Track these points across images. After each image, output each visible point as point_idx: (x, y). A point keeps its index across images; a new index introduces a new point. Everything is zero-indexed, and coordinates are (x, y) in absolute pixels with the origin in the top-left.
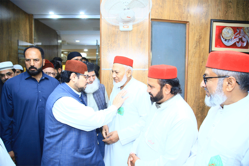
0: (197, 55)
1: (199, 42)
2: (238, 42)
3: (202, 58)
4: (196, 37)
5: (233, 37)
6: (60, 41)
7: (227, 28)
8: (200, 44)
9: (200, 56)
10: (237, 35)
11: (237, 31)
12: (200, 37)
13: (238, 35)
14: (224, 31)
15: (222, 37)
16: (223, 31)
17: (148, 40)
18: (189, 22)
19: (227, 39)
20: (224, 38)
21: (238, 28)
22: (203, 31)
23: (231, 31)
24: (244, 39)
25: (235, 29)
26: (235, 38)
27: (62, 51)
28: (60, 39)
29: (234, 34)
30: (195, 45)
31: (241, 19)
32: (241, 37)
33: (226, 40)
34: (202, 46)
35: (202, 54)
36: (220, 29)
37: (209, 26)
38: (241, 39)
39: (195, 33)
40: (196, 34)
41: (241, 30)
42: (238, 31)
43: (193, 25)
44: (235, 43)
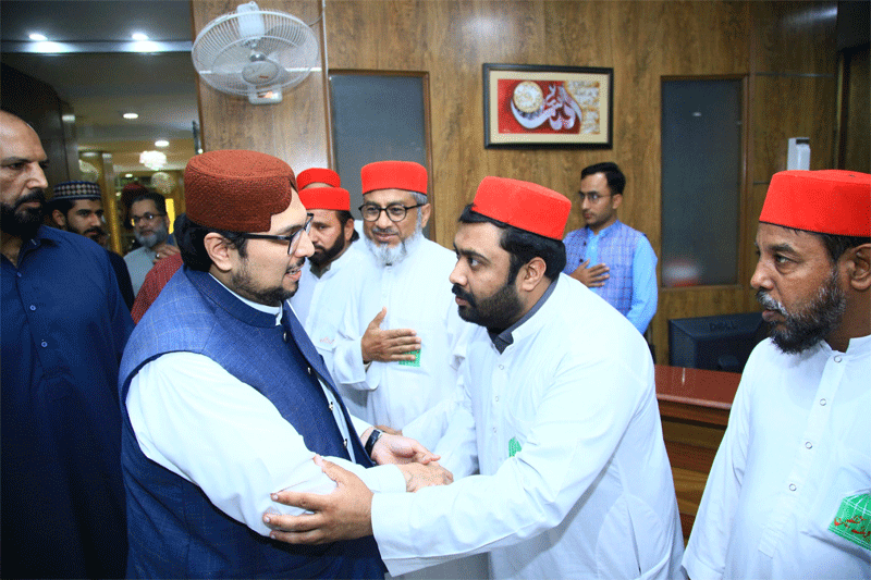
0: (455, 155)
1: (456, 122)
2: (555, 118)
3: (466, 163)
4: (449, 111)
5: (542, 108)
6: (68, 118)
7: (525, 83)
8: (459, 125)
9: (461, 158)
10: (550, 101)
11: (549, 92)
12: (460, 110)
13: (554, 101)
14: (519, 90)
15: (516, 107)
16: (516, 92)
17: (324, 120)
18: (427, 73)
19: (527, 110)
20: (519, 110)
21: (552, 83)
22: (465, 94)
23: (536, 92)
24: (568, 111)
25: (544, 86)
26: (546, 108)
27: (81, 148)
28: (70, 112)
29: (545, 97)
30: (448, 131)
31: (559, 62)
32: (560, 105)
33: (524, 115)
34: (467, 131)
35: (467, 153)
36: (509, 88)
37: (480, 80)
38: (560, 112)
39: (445, 102)
40: (449, 103)
41: (562, 89)
42: (553, 91)
43: (438, 79)
44: (547, 122)
